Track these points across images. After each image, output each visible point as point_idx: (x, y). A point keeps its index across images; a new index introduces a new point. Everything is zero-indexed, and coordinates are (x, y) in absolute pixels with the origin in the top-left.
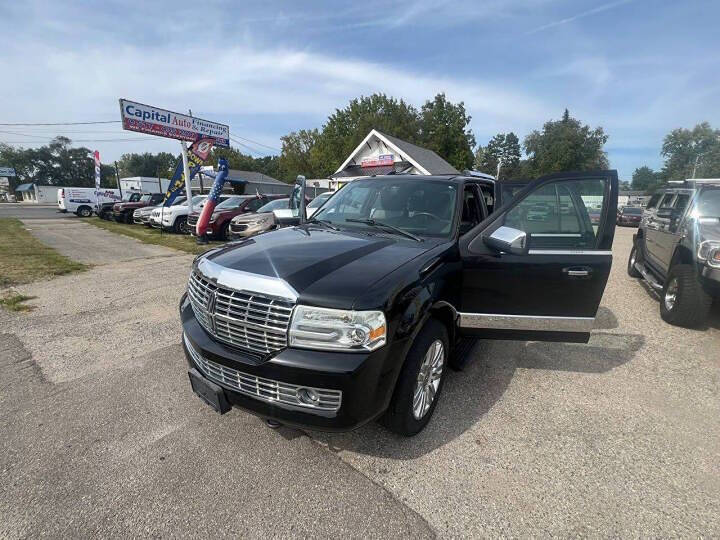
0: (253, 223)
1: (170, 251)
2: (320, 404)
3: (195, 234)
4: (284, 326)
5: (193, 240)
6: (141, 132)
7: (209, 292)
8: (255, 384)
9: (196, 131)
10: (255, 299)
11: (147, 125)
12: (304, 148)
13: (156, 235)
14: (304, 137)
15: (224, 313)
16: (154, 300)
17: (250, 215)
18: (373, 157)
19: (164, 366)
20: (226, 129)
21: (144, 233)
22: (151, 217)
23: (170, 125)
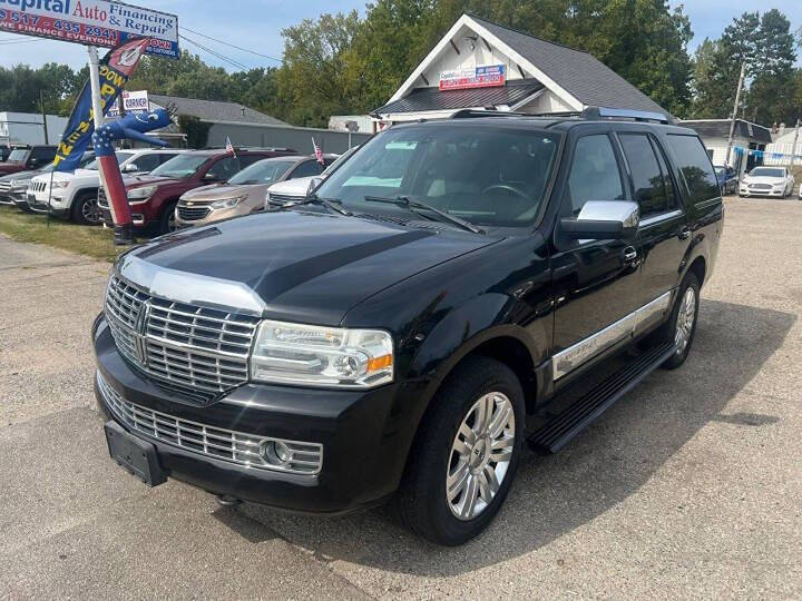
0: (220, 203)
1: (65, 255)
2: (293, 466)
3: (111, 225)
4: (243, 351)
5: (106, 236)
6: (18, 32)
7: (137, 304)
8: (201, 437)
9: (115, 28)
10: (204, 312)
11: (29, 19)
12: (329, 51)
13: (39, 226)
14: (327, 29)
15: (160, 333)
16: (40, 338)
17: (214, 189)
18: (464, 69)
19: (61, 438)
20: (171, 21)
21: (17, 221)
22: (29, 192)
23: (68, 17)
